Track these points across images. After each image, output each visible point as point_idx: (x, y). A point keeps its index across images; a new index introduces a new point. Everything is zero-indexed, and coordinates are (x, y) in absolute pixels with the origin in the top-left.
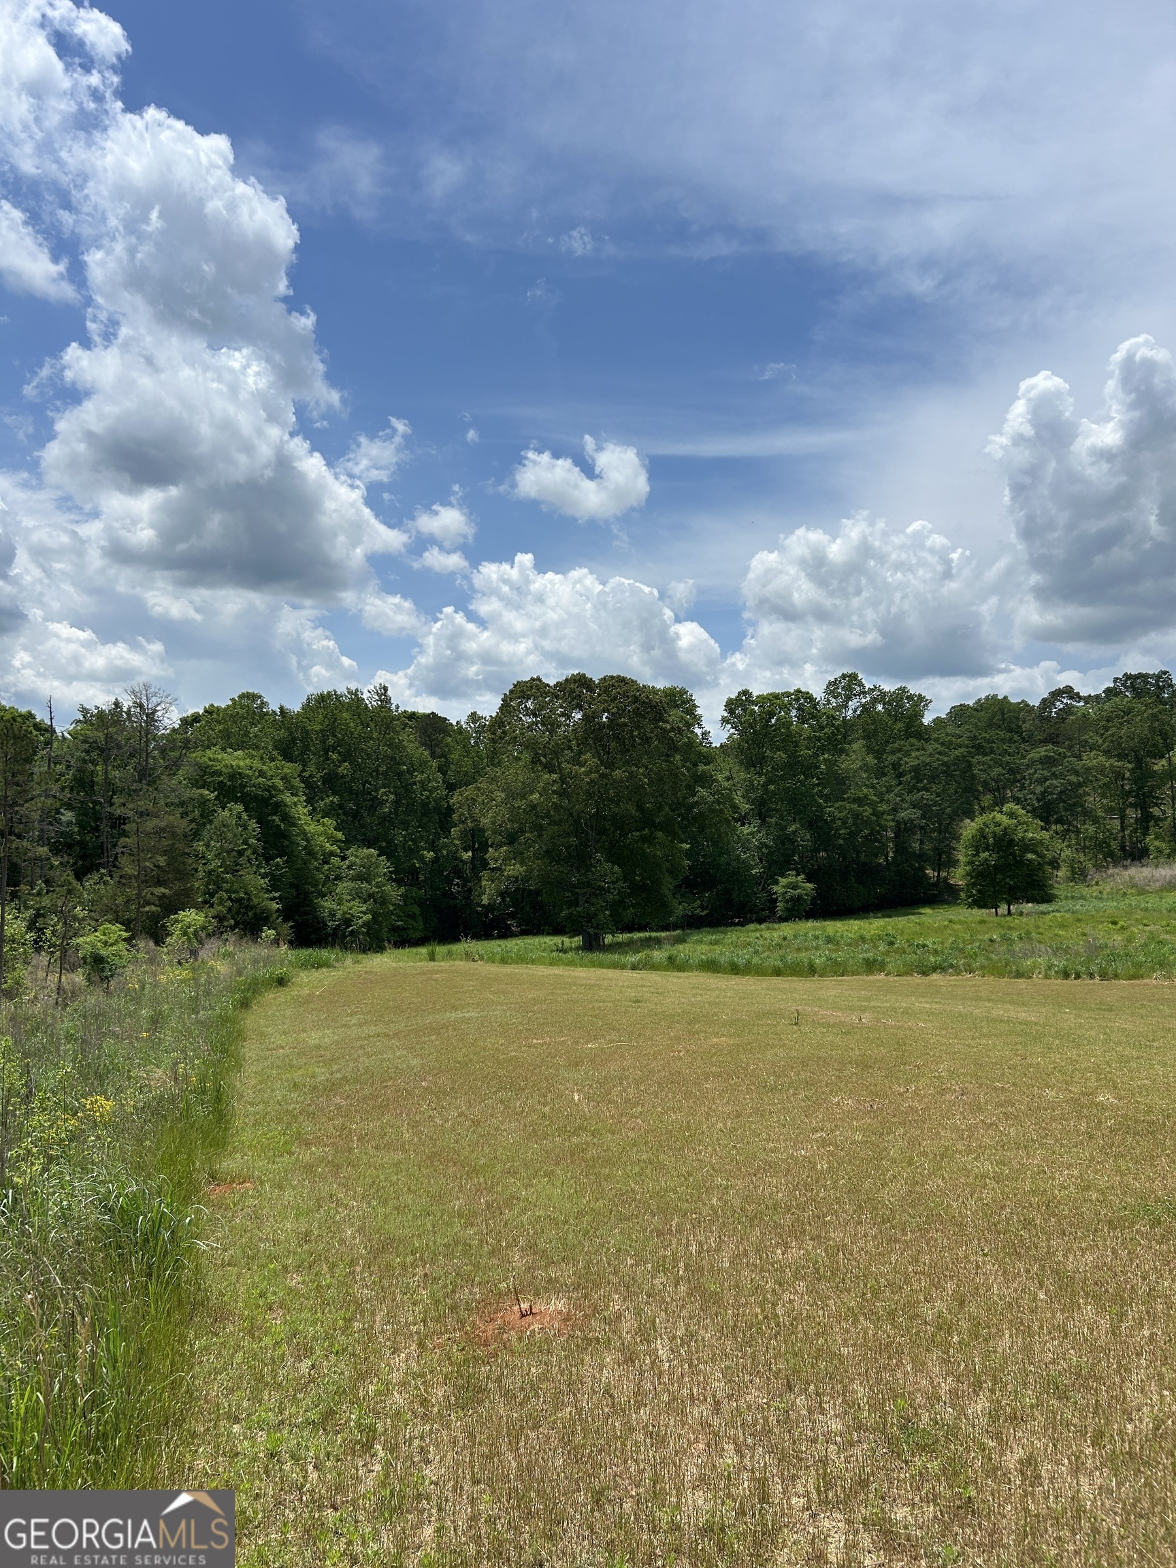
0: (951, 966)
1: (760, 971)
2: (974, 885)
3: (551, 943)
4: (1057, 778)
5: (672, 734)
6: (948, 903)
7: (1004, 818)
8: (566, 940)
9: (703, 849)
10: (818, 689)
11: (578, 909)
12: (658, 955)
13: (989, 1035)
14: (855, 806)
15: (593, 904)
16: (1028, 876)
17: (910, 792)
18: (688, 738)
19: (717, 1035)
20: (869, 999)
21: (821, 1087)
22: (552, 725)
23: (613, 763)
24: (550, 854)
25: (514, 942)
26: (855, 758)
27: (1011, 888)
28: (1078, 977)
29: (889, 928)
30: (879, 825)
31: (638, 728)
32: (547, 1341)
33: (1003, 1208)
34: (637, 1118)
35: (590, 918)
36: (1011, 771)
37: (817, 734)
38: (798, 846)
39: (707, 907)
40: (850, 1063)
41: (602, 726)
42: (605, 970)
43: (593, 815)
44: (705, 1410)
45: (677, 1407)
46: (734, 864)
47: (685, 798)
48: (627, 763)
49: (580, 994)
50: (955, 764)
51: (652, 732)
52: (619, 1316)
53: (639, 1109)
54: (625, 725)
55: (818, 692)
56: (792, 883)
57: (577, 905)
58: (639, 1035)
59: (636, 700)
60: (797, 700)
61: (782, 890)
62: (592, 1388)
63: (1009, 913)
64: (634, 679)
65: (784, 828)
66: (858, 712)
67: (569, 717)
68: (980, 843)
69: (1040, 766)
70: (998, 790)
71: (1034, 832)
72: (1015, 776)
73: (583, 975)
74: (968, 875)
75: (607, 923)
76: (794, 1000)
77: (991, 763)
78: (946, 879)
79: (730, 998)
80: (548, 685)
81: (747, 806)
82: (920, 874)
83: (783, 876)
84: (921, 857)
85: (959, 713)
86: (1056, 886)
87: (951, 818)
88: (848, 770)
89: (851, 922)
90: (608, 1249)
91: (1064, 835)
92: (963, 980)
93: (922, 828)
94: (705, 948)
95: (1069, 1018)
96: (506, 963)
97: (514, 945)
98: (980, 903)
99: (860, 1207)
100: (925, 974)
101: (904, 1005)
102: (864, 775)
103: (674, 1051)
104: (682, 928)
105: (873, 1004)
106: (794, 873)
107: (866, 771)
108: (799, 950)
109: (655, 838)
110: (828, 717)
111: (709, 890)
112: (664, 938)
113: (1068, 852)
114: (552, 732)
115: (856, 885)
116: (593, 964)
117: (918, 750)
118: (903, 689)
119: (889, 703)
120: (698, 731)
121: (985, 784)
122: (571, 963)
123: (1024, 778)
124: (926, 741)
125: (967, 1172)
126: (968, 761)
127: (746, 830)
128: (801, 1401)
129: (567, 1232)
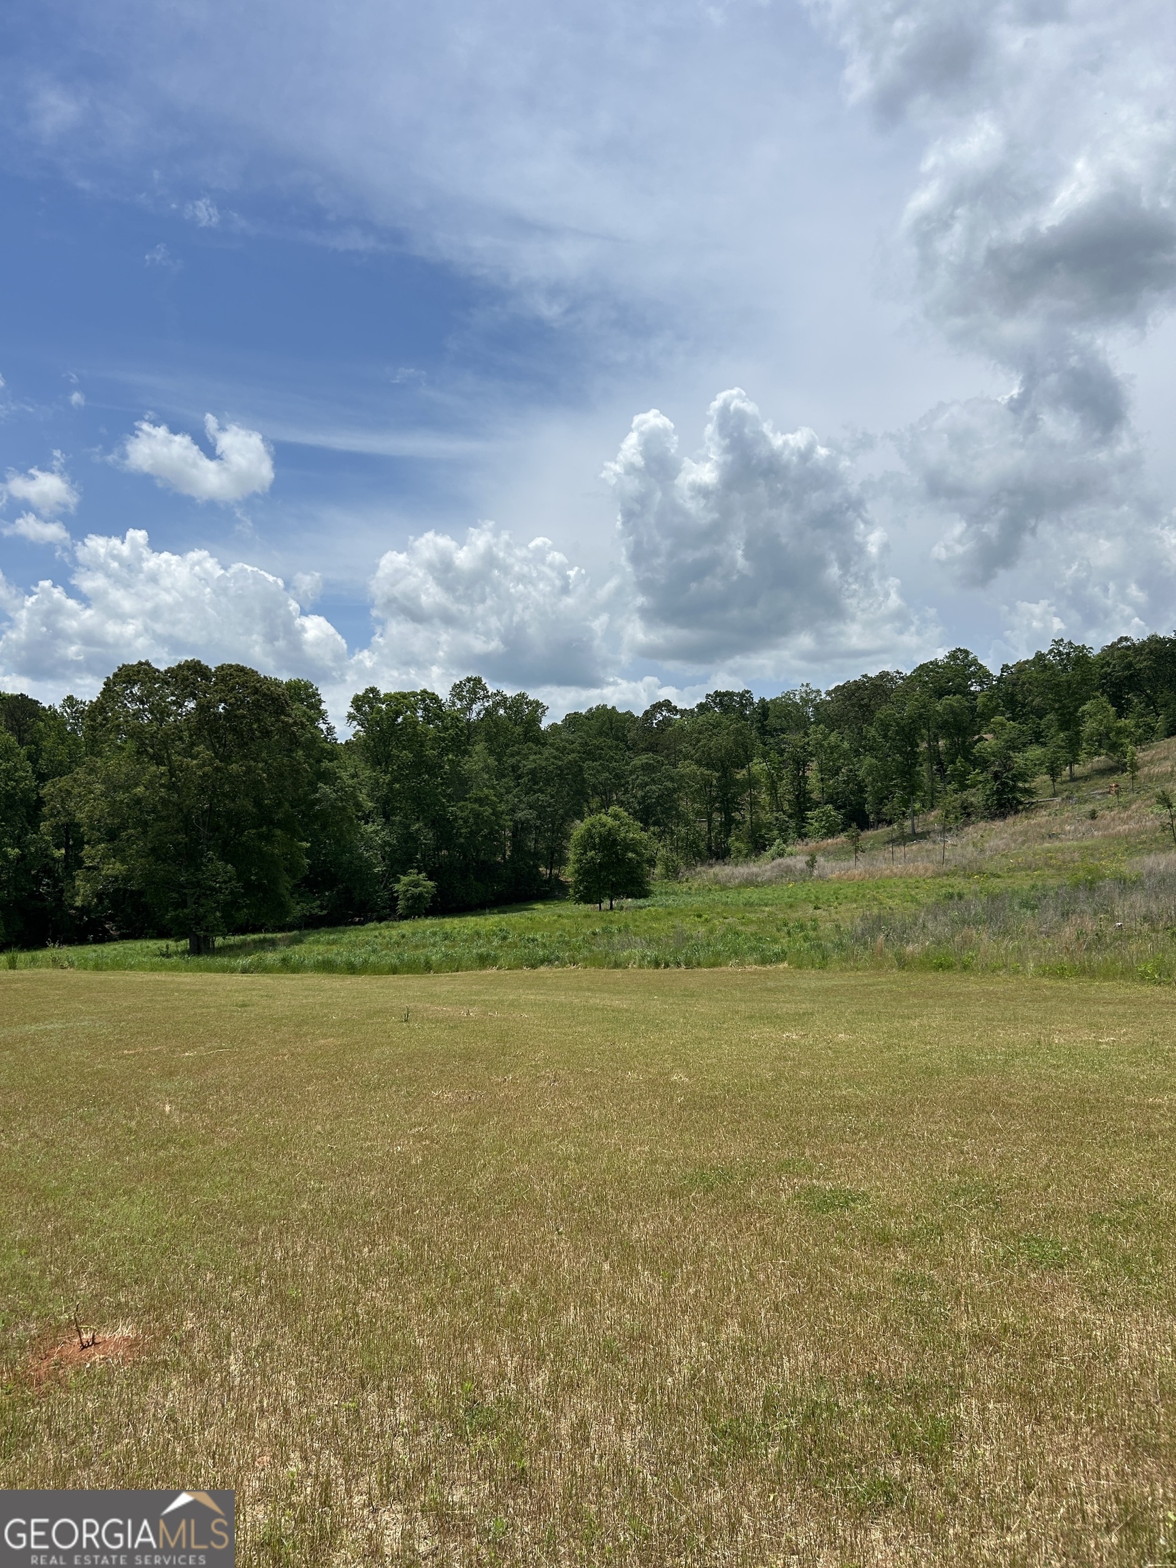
0: (558, 958)
1: (377, 970)
2: (581, 881)
3: (155, 947)
4: (655, 784)
5: (294, 729)
6: (558, 899)
7: (609, 820)
8: (171, 943)
9: (325, 847)
10: (443, 691)
11: (185, 911)
12: (271, 957)
13: (583, 1024)
14: (476, 806)
15: (202, 905)
16: (628, 873)
17: (527, 794)
18: (312, 733)
19: (325, 1036)
20: (479, 993)
21: (423, 1082)
22: (162, 713)
23: (230, 757)
24: (156, 852)
25: (112, 947)
26: (478, 759)
27: (613, 885)
28: (667, 966)
29: (504, 923)
30: (498, 825)
31: (258, 720)
32: (109, 1371)
33: (580, 1187)
34: (232, 1126)
35: (198, 920)
36: (617, 776)
37: (442, 735)
38: (421, 844)
39: (327, 906)
40: (454, 1057)
41: (218, 716)
42: (212, 974)
43: (206, 811)
44: (274, 1420)
45: (244, 1423)
46: (356, 862)
47: (306, 795)
48: (245, 757)
49: (182, 1000)
50: (568, 768)
51: (273, 726)
52: (191, 1335)
53: (235, 1117)
54: (244, 717)
55: (444, 694)
56: (413, 881)
57: (185, 907)
58: (243, 1041)
59: (256, 691)
60: (423, 700)
61: (404, 888)
62: (154, 1415)
63: (611, 908)
64: (255, 669)
65: (407, 827)
66: (481, 716)
67: (181, 706)
68: (587, 842)
69: (641, 772)
70: (605, 793)
71: (635, 832)
72: (620, 780)
73: (187, 980)
74: (576, 872)
75: (218, 925)
76: (408, 997)
77: (600, 768)
78: (557, 876)
79: (343, 998)
80: (158, 670)
81: (370, 804)
82: (534, 871)
83: (405, 874)
84: (536, 855)
85: (573, 720)
86: (652, 882)
87: (563, 819)
88: (471, 771)
89: (468, 918)
90: (187, 1265)
91: (659, 836)
92: (567, 972)
93: (537, 828)
94: (321, 948)
95: (656, 1004)
96: (101, 970)
97: (110, 950)
98: (586, 898)
99: (448, 1198)
100: (533, 967)
101: (511, 997)
102: (486, 776)
103: (278, 1055)
104: (299, 928)
105: (483, 997)
106: (416, 871)
107: (487, 772)
108: (417, 947)
109: (273, 836)
110: (452, 719)
111: (330, 889)
112: (280, 939)
113: (663, 852)
114: (162, 720)
115: (474, 883)
116: (199, 969)
117: (535, 754)
118: (522, 696)
119: (510, 708)
120: (323, 727)
121: (594, 788)
122: (175, 968)
123: (628, 782)
124: (544, 745)
125: (551, 1156)
126: (579, 766)
127: (370, 828)
128: (372, 1398)
129: (143, 1252)
